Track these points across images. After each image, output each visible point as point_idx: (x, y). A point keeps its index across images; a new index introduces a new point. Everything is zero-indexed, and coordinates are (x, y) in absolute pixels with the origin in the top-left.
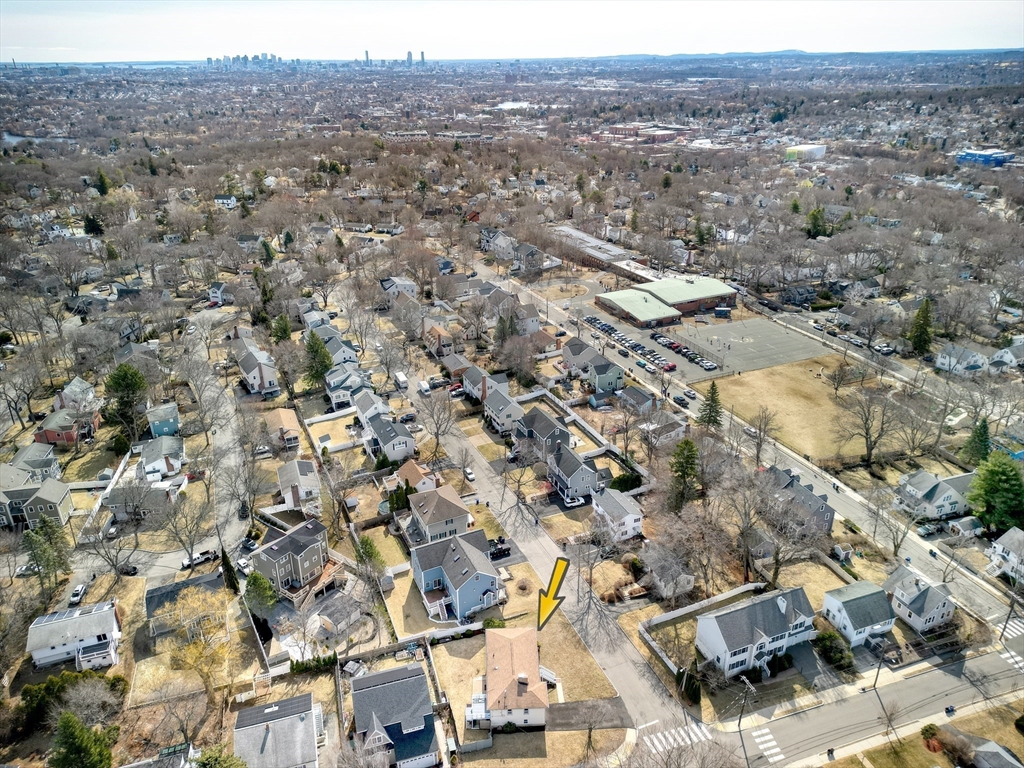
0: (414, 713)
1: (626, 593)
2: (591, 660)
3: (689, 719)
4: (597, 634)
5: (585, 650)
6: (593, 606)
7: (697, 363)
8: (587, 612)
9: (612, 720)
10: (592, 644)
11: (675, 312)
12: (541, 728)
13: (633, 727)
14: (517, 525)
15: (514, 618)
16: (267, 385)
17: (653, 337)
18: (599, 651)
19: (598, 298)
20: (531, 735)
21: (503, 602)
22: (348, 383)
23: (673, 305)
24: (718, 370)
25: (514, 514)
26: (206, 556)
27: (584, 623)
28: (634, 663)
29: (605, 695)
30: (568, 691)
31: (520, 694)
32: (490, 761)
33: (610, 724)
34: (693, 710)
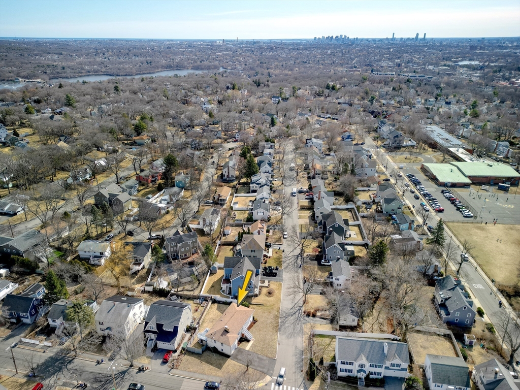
0: (171, 323)
1: (318, 314)
2: (276, 337)
3: (302, 385)
4: (288, 326)
5: (277, 331)
6: (297, 313)
7: (461, 212)
8: (292, 315)
9: (263, 368)
10: (282, 330)
11: (468, 181)
12: (228, 356)
13: (271, 376)
14: (290, 264)
15: (256, 305)
16: (230, 176)
17: (443, 192)
18: (283, 334)
19: (423, 165)
20: (221, 357)
21: (256, 296)
22: (259, 182)
23: (469, 177)
24: (473, 218)
25: (293, 259)
26: (159, 237)
27: (287, 319)
28: (296, 347)
29: (270, 355)
30: (254, 346)
31: (222, 335)
32: (196, 359)
33: (261, 369)
34: (308, 383)
